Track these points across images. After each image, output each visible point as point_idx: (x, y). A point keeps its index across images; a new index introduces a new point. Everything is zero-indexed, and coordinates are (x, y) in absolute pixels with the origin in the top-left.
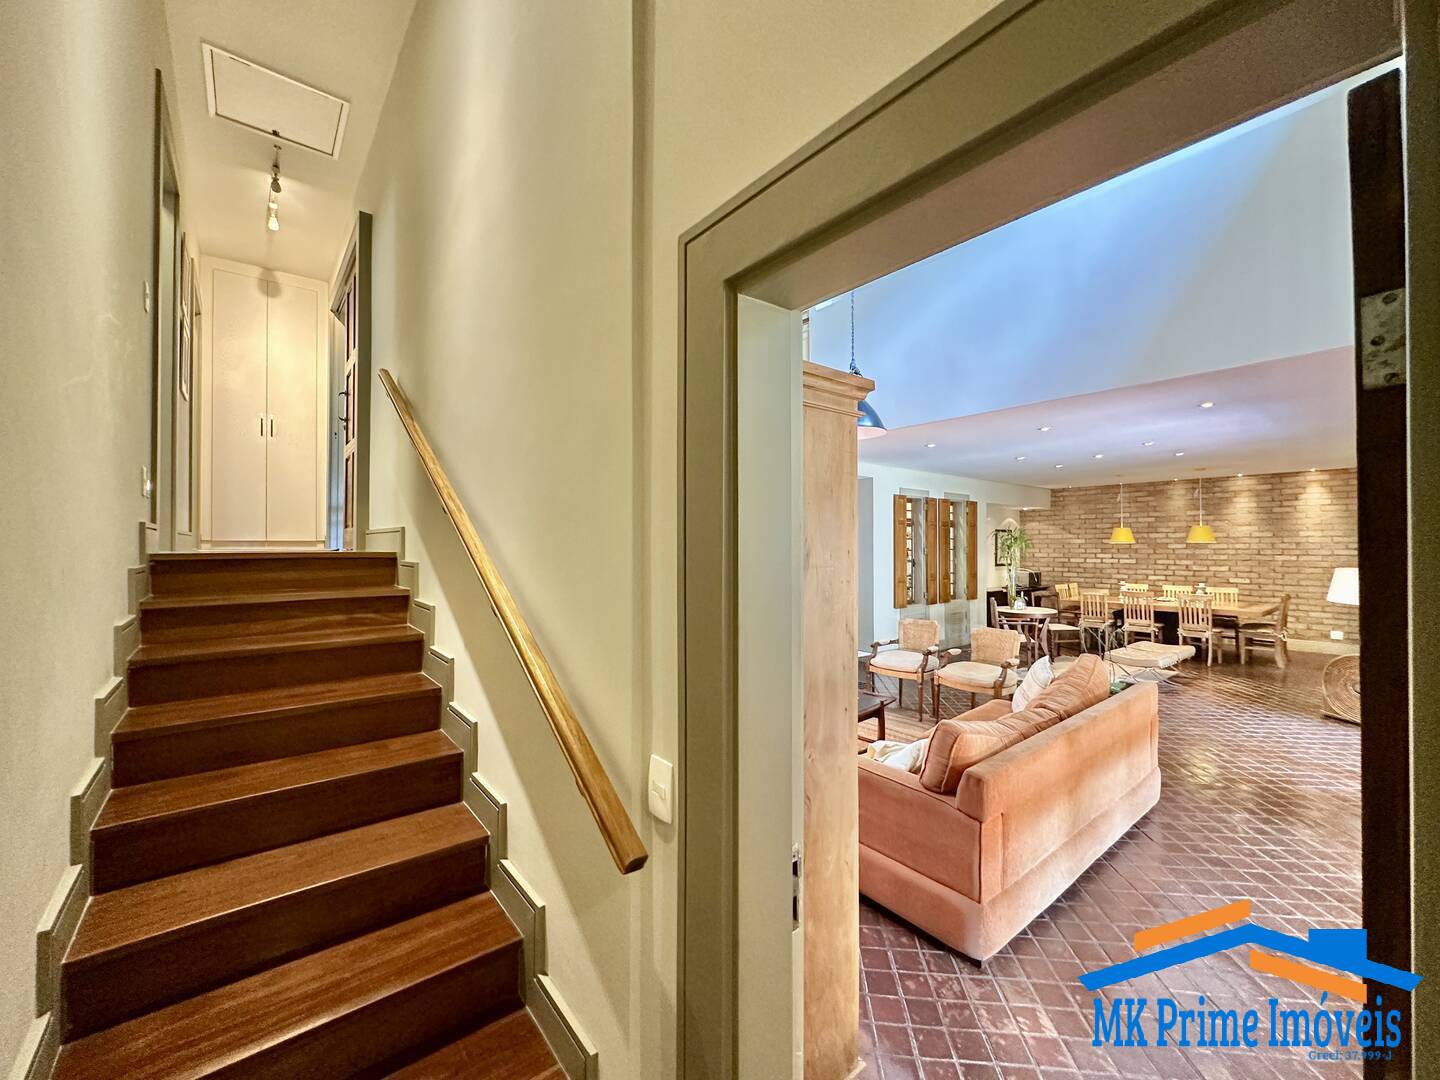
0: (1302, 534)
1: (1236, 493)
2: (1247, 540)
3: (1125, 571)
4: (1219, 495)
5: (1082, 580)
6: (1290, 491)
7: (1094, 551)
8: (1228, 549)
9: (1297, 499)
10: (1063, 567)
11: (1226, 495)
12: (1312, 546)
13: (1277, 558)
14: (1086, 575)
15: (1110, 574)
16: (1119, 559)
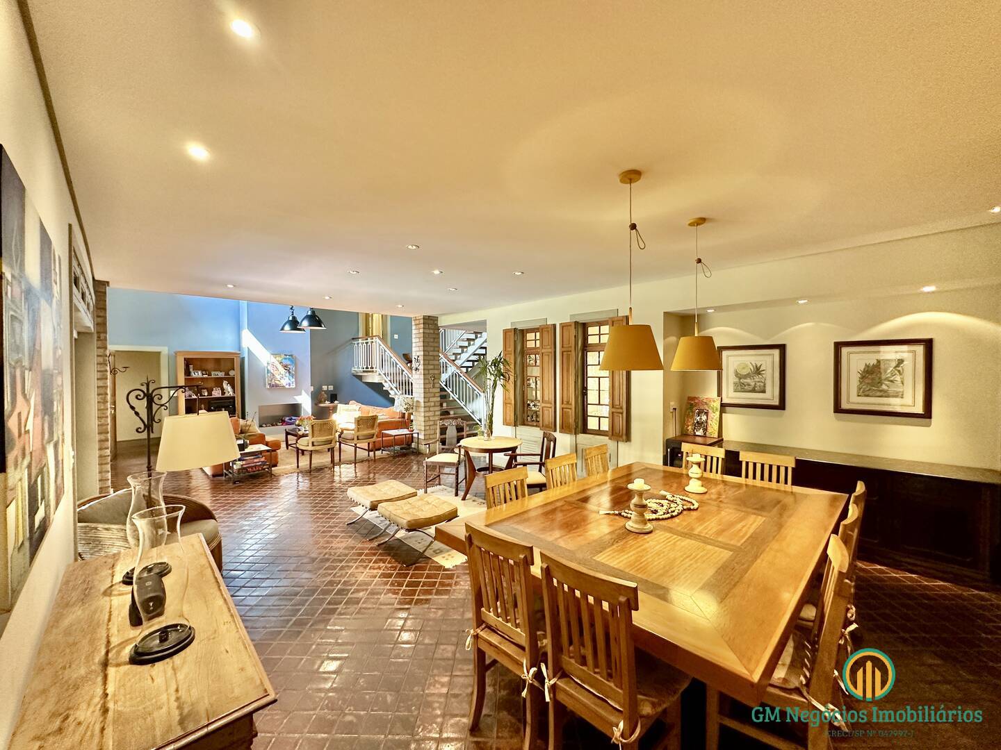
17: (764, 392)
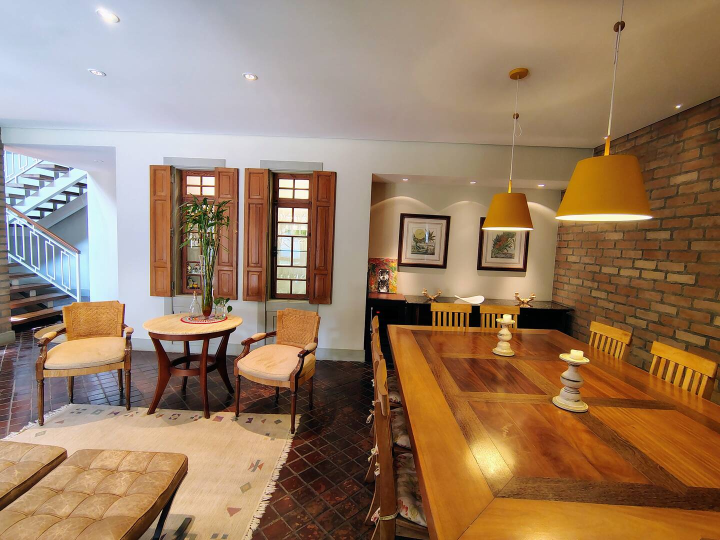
3: (673, 299)
5: (611, 306)
7: (632, 254)
10: (593, 280)
14: (618, 298)
15: (650, 301)
16: (667, 272)
17: (433, 254)
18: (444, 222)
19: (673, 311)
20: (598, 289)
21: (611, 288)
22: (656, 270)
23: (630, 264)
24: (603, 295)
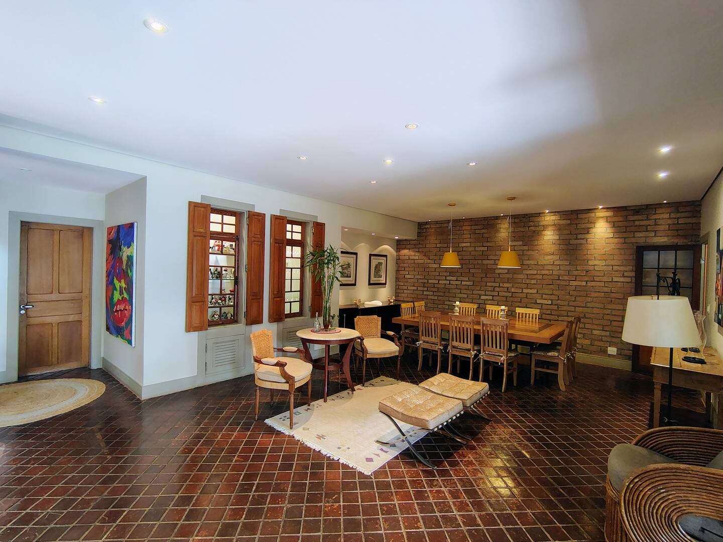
0: (590, 263)
1: (545, 227)
2: (550, 267)
3: (465, 291)
4: (532, 228)
5: (436, 298)
6: (583, 226)
7: (445, 274)
8: (537, 274)
9: (588, 233)
10: (424, 287)
11: (538, 229)
12: (597, 274)
13: (572, 283)
16: (461, 281)
17: (350, 277)
18: (355, 256)
19: (466, 296)
20: (427, 291)
21: (434, 290)
22: (457, 280)
23: (444, 278)
24: (431, 293)
